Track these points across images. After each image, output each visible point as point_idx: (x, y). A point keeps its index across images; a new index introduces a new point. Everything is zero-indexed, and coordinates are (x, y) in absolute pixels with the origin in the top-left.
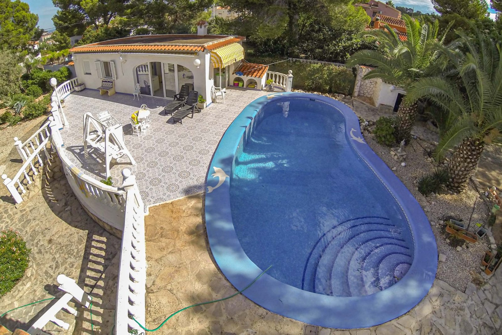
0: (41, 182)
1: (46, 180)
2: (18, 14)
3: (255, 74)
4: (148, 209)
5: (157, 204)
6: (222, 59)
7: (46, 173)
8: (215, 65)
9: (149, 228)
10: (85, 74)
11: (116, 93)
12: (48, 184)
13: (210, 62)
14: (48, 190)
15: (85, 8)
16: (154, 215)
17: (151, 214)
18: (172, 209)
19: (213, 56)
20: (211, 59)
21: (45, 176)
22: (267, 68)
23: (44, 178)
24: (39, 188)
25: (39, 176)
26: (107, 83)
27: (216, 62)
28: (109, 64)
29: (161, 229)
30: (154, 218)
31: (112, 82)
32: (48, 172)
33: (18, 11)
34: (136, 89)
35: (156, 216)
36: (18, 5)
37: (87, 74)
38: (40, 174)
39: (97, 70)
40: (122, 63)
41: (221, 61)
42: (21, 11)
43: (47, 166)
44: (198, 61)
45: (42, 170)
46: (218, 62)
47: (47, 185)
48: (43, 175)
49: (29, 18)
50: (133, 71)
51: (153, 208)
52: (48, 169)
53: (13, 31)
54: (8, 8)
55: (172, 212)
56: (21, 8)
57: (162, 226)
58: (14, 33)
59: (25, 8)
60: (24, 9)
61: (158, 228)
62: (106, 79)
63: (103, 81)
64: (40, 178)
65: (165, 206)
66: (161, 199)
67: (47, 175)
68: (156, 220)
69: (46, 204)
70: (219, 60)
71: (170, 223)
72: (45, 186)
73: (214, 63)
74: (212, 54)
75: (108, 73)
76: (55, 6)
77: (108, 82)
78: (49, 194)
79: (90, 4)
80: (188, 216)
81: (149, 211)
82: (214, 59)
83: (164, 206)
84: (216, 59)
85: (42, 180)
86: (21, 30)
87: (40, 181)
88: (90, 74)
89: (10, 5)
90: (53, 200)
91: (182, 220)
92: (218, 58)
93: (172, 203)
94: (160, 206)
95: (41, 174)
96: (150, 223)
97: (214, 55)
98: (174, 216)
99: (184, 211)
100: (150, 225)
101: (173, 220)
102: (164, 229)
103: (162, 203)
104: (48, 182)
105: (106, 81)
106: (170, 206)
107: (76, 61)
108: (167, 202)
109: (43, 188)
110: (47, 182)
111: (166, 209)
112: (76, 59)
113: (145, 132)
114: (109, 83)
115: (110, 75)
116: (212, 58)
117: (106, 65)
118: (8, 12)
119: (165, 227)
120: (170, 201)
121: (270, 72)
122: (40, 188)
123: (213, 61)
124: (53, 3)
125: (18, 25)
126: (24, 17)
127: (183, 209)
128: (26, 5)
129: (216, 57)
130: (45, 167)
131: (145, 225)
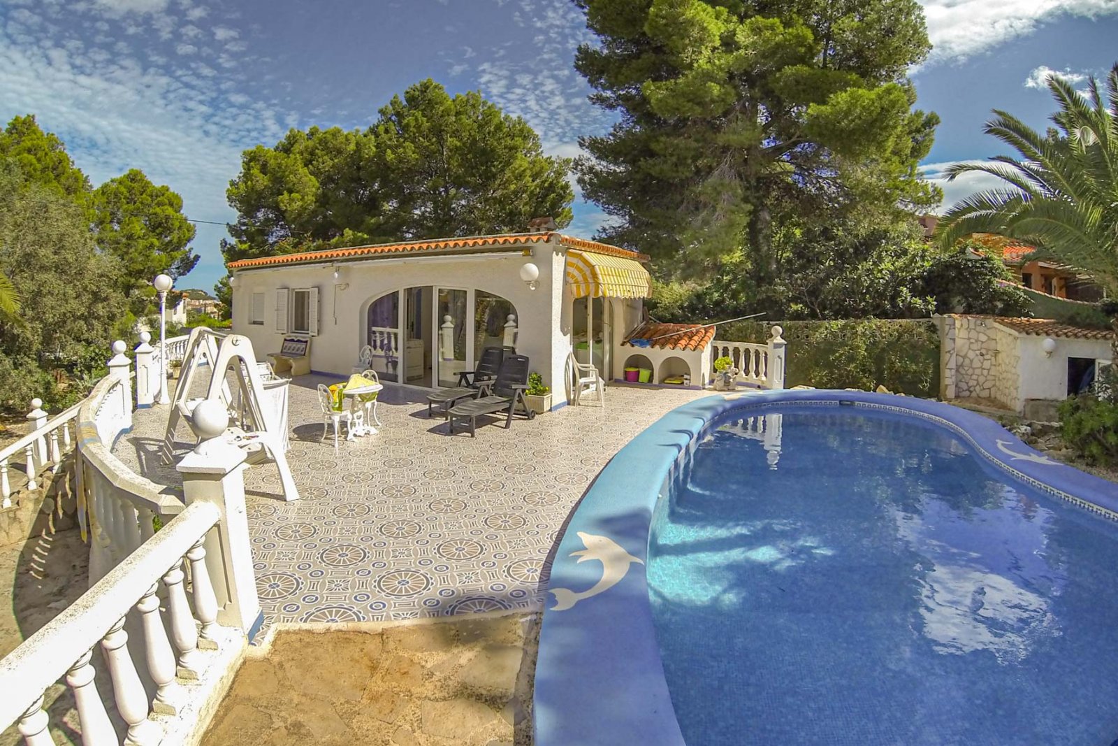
0: (36, 515)
1: (51, 517)
2: (158, 210)
3: (683, 342)
4: (270, 636)
5: (320, 626)
6: (598, 272)
7: (57, 495)
8: (578, 287)
9: (238, 709)
10: (250, 324)
11: (312, 372)
12: (53, 530)
13: (565, 282)
14: (43, 543)
15: (286, 210)
16: (287, 666)
17: (276, 659)
18: (376, 655)
19: (572, 265)
20: (566, 274)
21: (51, 501)
22: (712, 333)
23: (49, 508)
24: (23, 531)
25: (36, 496)
26: (294, 345)
27: (580, 278)
28: (306, 296)
29: (290, 734)
30: (280, 674)
31: (306, 342)
32: (64, 495)
33: (159, 204)
34: (361, 360)
35: (293, 672)
36: (163, 195)
37: (255, 323)
38: (40, 493)
39: (277, 310)
40: (338, 289)
41: (595, 276)
42: (166, 207)
43: (68, 476)
44: (533, 269)
45: (49, 483)
46: (585, 279)
47: (49, 533)
48: (47, 496)
49: (177, 224)
50: (361, 313)
51: (294, 637)
52: (67, 486)
53: (140, 241)
54: (144, 196)
55: (374, 668)
56: (167, 201)
57: (301, 718)
58: (141, 244)
59: (175, 203)
60: (171, 205)
61: (278, 723)
62: (293, 336)
63: (285, 340)
64: (37, 501)
65: (348, 640)
66: (342, 611)
67: (60, 503)
68: (282, 686)
69: (13, 575)
70: (588, 273)
71: (347, 716)
72: (44, 533)
73: (576, 282)
74: (570, 259)
75: (300, 322)
76: (230, 206)
77: (298, 341)
78: (37, 553)
79: (298, 203)
80: (445, 699)
81: (274, 644)
82: (576, 273)
83: (343, 638)
84: (580, 270)
85: (41, 512)
86: (156, 243)
87: (34, 511)
88: (262, 323)
89: (148, 191)
90: (37, 572)
91: (409, 709)
92: (586, 269)
93: (382, 634)
94: (328, 637)
95: (45, 492)
96: (252, 692)
97: (575, 260)
98: (377, 685)
99: (431, 675)
100: (249, 699)
101: (365, 701)
102: (309, 734)
103: (341, 625)
104: (55, 527)
105: (293, 340)
106: (372, 646)
107: (237, 290)
108: (364, 626)
109: (35, 535)
110: (51, 523)
111: (352, 651)
112: (240, 286)
113: (355, 443)
114: (299, 345)
115: (306, 327)
116: (571, 270)
117: (301, 299)
118: (142, 203)
119: (312, 724)
120: (378, 626)
121: (721, 345)
122: (27, 533)
123: (573, 277)
124: (228, 197)
125: (154, 231)
126: (167, 218)
127: (429, 665)
128: (177, 197)
129: (581, 264)
130: (61, 477)
131: (228, 695)
